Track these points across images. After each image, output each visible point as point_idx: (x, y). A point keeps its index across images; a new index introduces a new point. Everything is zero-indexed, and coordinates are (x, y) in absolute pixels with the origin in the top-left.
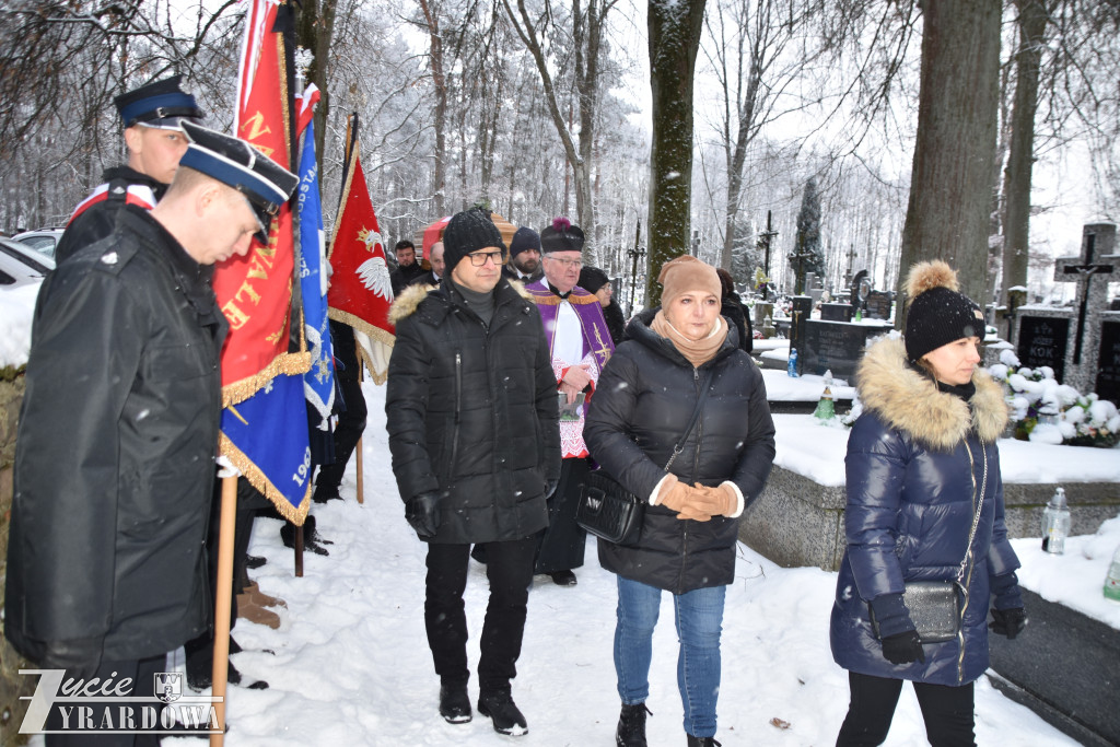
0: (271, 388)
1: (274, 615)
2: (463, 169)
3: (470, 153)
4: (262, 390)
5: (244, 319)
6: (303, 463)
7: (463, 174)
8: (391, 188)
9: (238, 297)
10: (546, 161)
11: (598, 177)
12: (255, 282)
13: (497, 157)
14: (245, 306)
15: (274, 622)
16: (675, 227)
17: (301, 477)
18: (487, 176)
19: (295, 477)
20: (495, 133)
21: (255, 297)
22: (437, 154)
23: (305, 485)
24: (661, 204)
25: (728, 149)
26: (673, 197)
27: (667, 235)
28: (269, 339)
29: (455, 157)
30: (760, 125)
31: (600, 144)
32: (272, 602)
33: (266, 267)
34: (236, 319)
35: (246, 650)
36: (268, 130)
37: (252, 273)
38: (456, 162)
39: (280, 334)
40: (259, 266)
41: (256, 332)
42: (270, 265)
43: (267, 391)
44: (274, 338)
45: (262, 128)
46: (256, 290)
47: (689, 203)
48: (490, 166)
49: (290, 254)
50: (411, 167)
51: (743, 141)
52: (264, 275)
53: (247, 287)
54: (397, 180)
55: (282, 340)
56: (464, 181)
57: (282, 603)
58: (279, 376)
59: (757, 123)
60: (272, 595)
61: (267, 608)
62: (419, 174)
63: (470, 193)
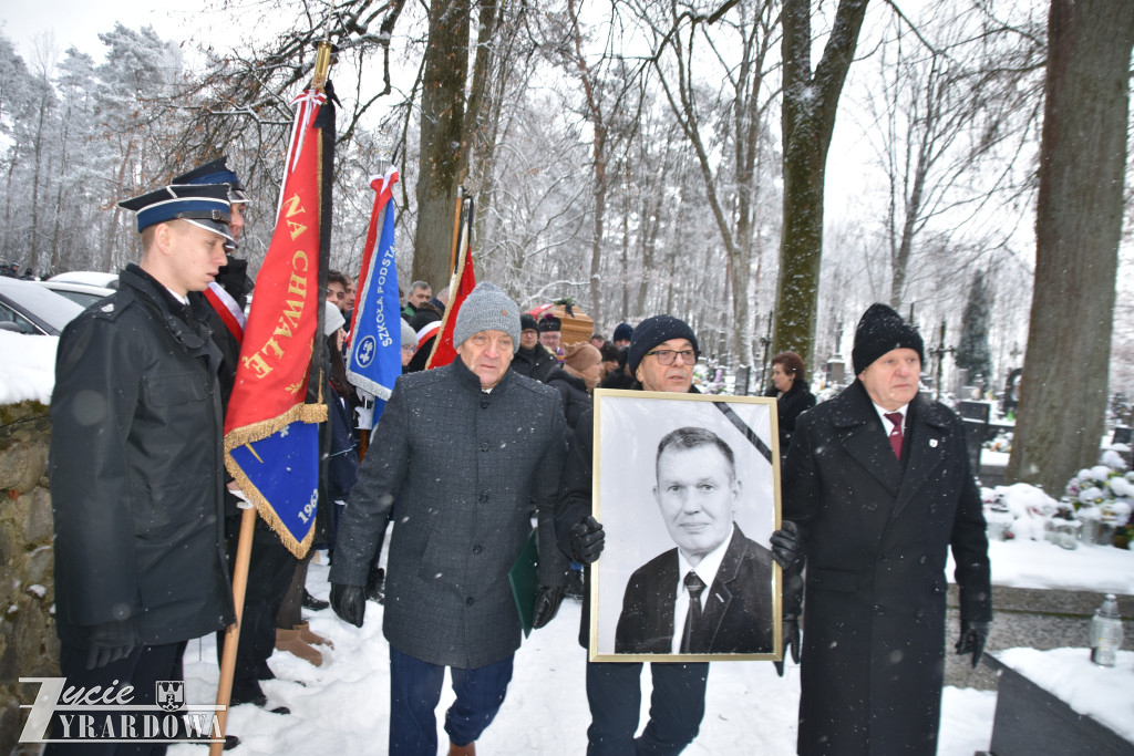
0: (287, 433)
1: (317, 654)
2: (624, 255)
3: (633, 240)
4: (278, 433)
5: (267, 370)
6: (309, 503)
7: (624, 260)
8: (555, 270)
9: (264, 350)
10: (709, 249)
11: (759, 267)
12: (279, 339)
13: (659, 243)
14: (270, 358)
15: (316, 660)
16: (801, 316)
17: (306, 515)
18: (648, 262)
19: (301, 515)
20: (658, 219)
21: (279, 352)
22: (595, 239)
23: (309, 523)
24: (786, 294)
25: (893, 242)
26: (799, 286)
27: (792, 324)
28: (288, 389)
29: (618, 242)
30: (927, 218)
31: (763, 233)
32: (319, 641)
33: (291, 327)
34: (261, 369)
35: (279, 679)
36: (303, 210)
37: (278, 331)
38: (618, 247)
39: (299, 386)
40: (285, 325)
41: (276, 382)
42: (296, 325)
43: (282, 435)
44: (294, 389)
45: (298, 208)
46: (280, 345)
47: (816, 292)
48: (652, 252)
49: (314, 317)
50: (574, 251)
51: (908, 234)
52: (289, 334)
53: (272, 342)
54: (561, 263)
55: (300, 391)
56: (625, 267)
57: (329, 644)
58: (296, 422)
59: (925, 214)
60: (322, 636)
61: (314, 646)
62: (582, 258)
63: (631, 278)
